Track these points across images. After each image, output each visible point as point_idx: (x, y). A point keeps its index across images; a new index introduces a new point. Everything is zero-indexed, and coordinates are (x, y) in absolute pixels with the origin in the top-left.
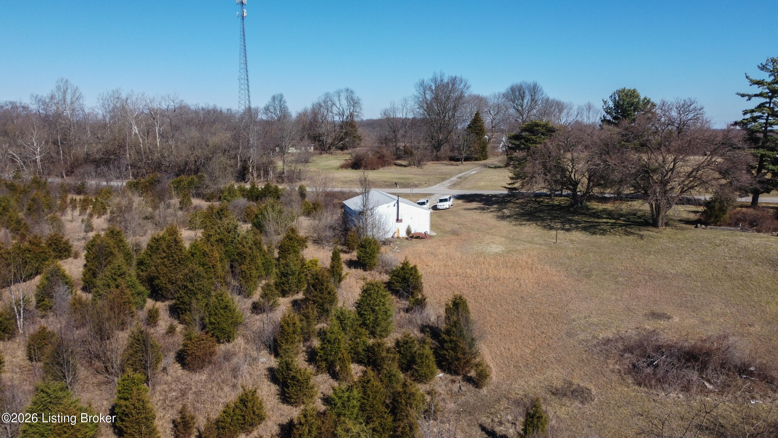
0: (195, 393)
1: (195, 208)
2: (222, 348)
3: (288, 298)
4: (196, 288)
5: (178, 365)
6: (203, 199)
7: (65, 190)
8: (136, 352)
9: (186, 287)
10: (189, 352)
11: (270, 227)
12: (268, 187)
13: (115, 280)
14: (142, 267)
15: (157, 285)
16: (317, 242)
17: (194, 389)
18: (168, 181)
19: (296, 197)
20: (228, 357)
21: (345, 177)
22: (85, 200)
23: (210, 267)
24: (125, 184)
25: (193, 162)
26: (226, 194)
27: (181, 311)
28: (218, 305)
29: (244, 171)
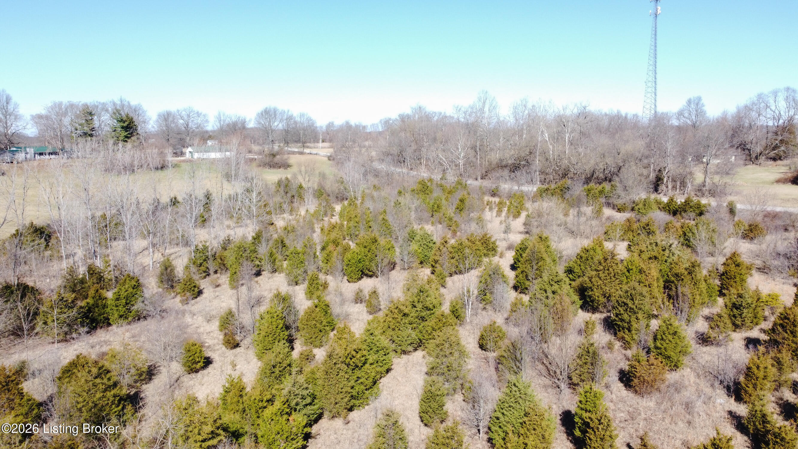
0: (645, 419)
1: (608, 218)
2: (672, 377)
3: (740, 334)
4: (636, 306)
5: (621, 385)
6: (614, 208)
7: (482, 192)
8: (586, 363)
9: (626, 304)
10: (638, 375)
11: (703, 247)
12: (687, 202)
13: (552, 285)
14: (571, 276)
15: (590, 297)
16: (764, 270)
17: (643, 416)
18: (578, 189)
19: (724, 214)
20: (678, 388)
21: (786, 195)
22: (500, 203)
23: (646, 286)
24: (535, 189)
25: (602, 170)
26: (641, 206)
27: (618, 328)
28: (666, 329)
29: (657, 181)
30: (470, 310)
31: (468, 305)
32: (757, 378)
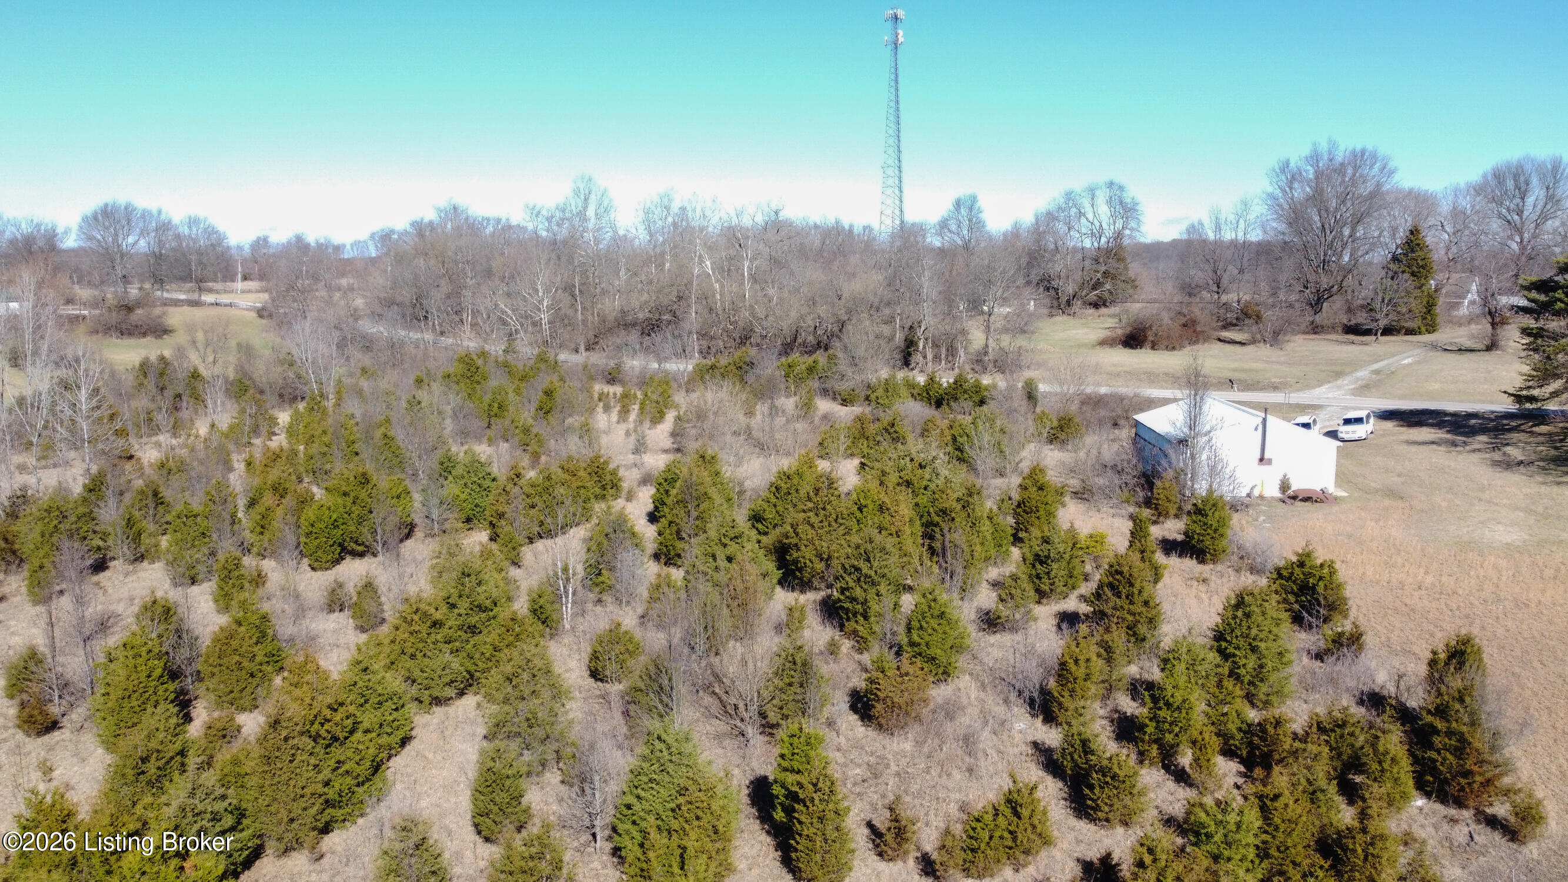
0: (898, 774)
1: (825, 417)
2: (939, 693)
3: (1047, 607)
4: (876, 572)
5: (854, 718)
6: (834, 399)
7: (590, 375)
8: (790, 685)
9: (858, 569)
10: (881, 695)
11: (985, 461)
12: (958, 383)
13: (725, 546)
14: (760, 526)
15: (796, 562)
16: (1083, 494)
17: (894, 768)
18: (770, 366)
19: (1019, 401)
20: (950, 711)
21: (1115, 365)
22: (625, 396)
23: (891, 534)
24: (690, 367)
25: (812, 329)
26: (880, 392)
27: (847, 614)
28: (927, 610)
29: (908, 347)
30: (569, 605)
31: (567, 597)
32: (1075, 679)
